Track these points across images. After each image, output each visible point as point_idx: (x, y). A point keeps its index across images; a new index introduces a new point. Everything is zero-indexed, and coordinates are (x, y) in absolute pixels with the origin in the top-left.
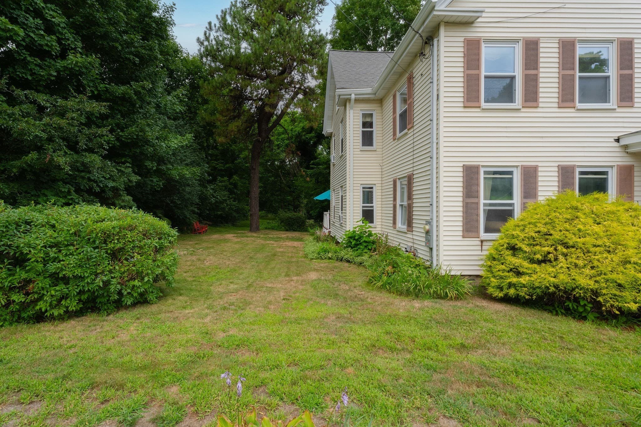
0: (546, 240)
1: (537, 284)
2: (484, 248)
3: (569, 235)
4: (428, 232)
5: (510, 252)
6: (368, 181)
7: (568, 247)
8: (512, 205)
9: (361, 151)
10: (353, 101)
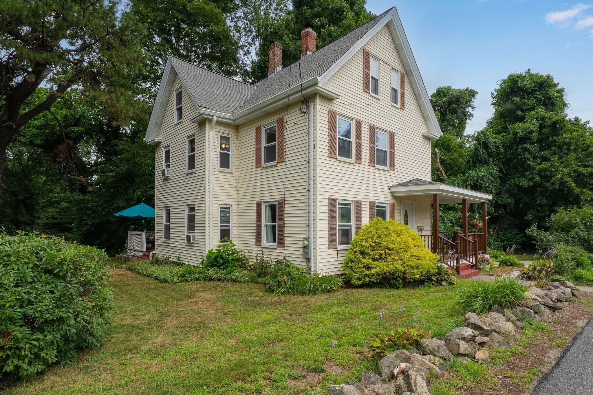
0: (380, 247)
1: (380, 273)
2: (339, 255)
3: (390, 244)
4: (306, 248)
5: (361, 256)
6: (226, 202)
7: (390, 250)
8: (350, 226)
9: (219, 172)
10: (214, 123)
